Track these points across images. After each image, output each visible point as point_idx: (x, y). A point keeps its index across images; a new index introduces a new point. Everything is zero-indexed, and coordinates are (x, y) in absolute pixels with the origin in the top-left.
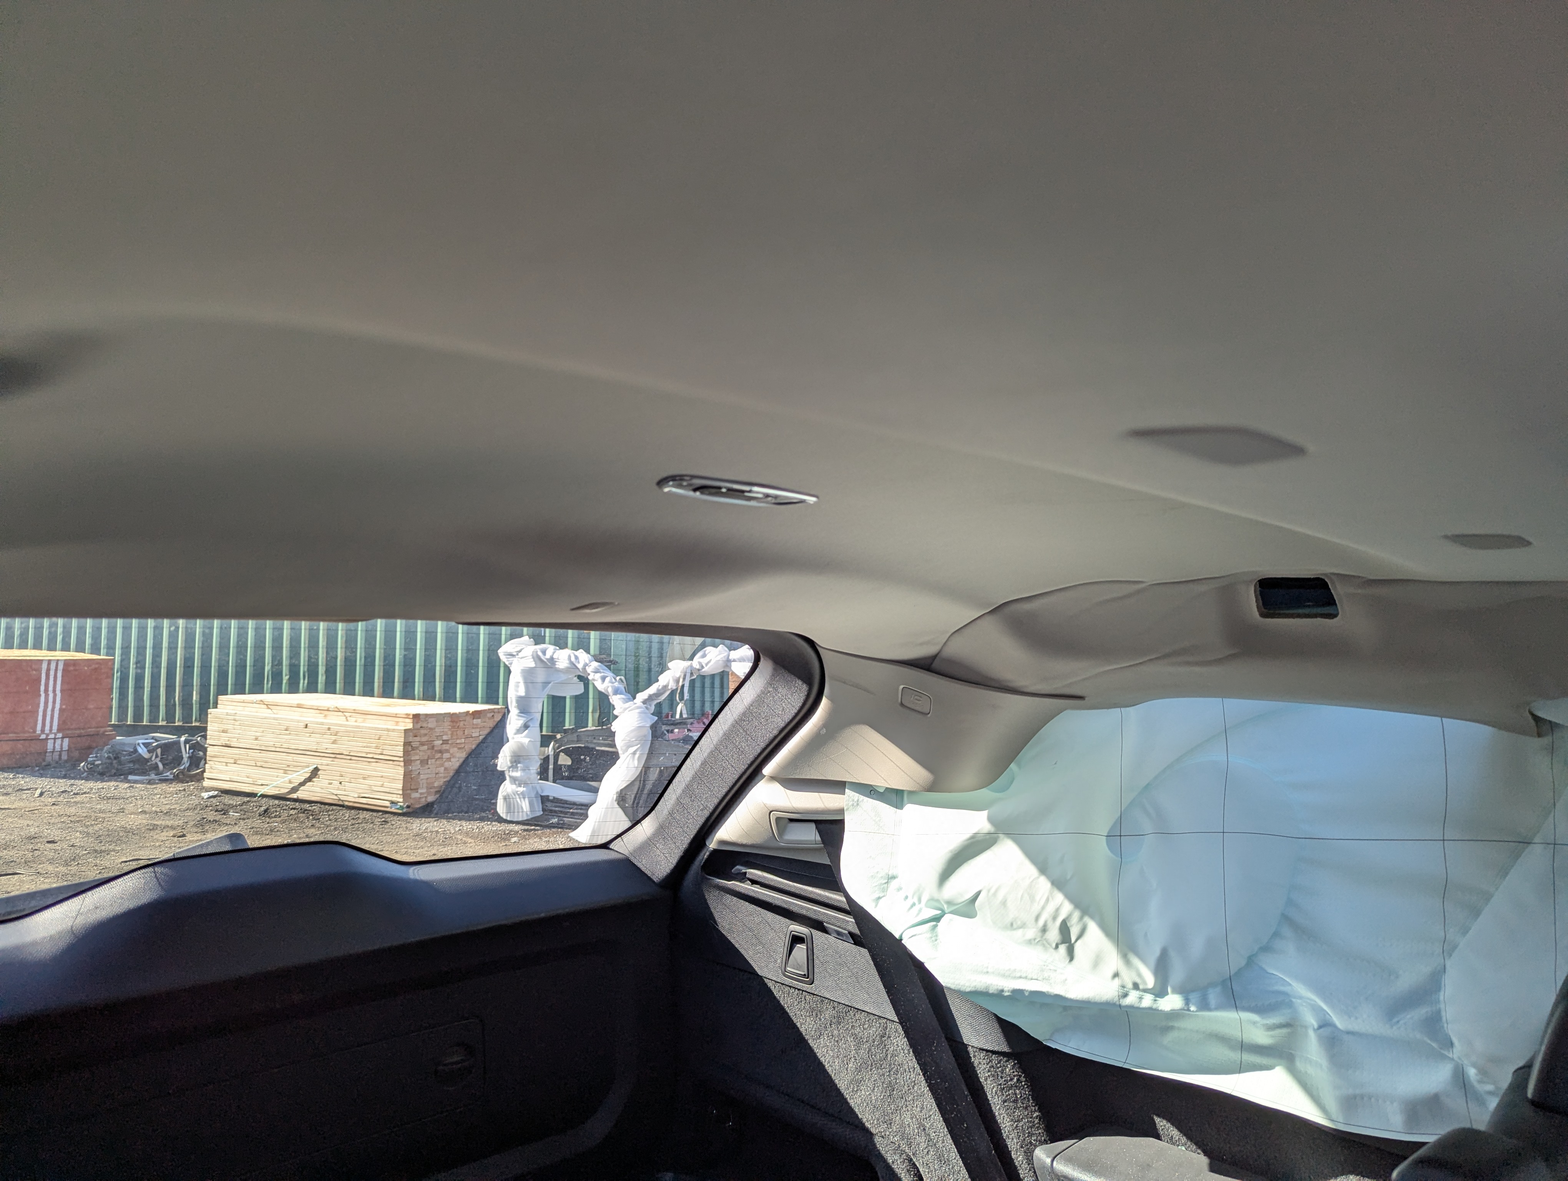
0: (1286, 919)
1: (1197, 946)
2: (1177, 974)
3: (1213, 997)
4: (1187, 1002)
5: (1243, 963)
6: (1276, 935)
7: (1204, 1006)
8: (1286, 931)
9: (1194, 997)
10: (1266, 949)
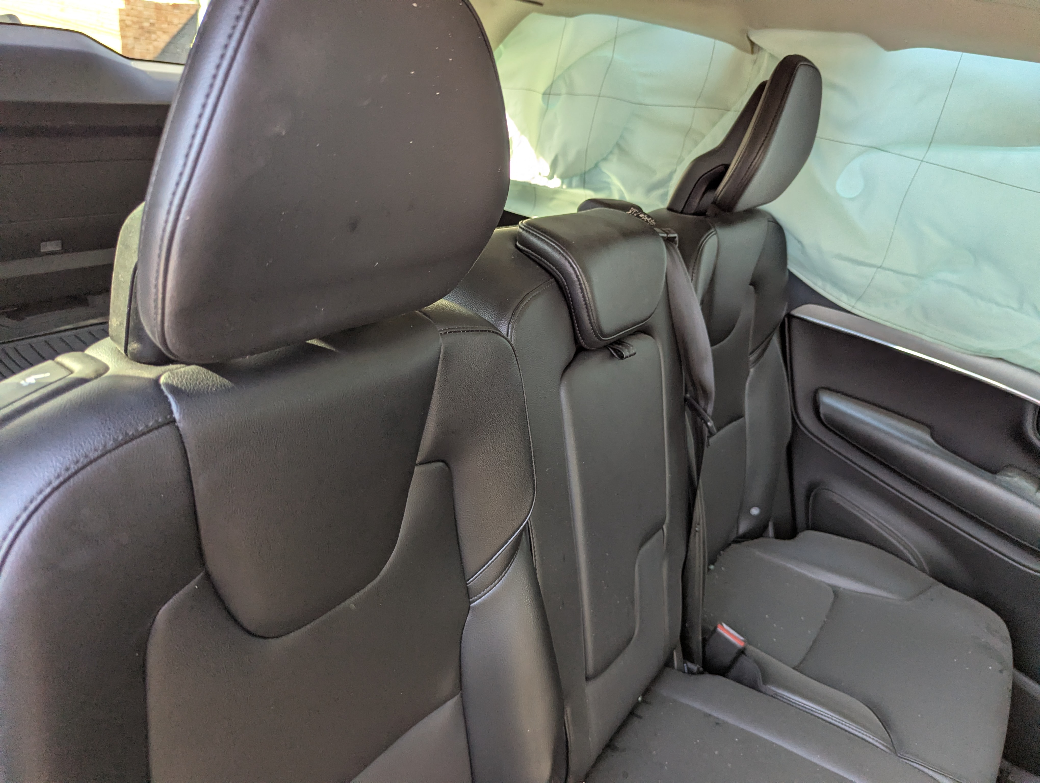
0: (618, 145)
1: (572, 155)
2: (561, 168)
3: (575, 181)
4: (563, 183)
5: (593, 166)
6: (611, 153)
7: (570, 186)
8: (616, 151)
9: (566, 181)
10: (605, 159)
